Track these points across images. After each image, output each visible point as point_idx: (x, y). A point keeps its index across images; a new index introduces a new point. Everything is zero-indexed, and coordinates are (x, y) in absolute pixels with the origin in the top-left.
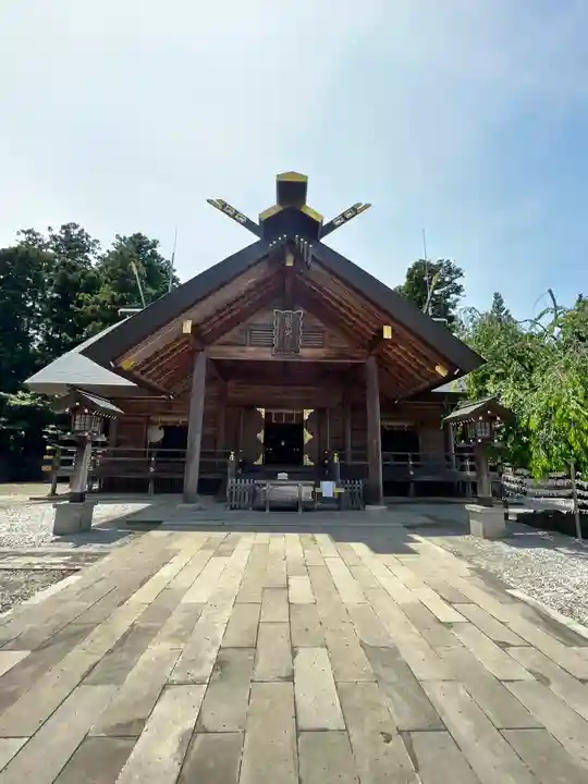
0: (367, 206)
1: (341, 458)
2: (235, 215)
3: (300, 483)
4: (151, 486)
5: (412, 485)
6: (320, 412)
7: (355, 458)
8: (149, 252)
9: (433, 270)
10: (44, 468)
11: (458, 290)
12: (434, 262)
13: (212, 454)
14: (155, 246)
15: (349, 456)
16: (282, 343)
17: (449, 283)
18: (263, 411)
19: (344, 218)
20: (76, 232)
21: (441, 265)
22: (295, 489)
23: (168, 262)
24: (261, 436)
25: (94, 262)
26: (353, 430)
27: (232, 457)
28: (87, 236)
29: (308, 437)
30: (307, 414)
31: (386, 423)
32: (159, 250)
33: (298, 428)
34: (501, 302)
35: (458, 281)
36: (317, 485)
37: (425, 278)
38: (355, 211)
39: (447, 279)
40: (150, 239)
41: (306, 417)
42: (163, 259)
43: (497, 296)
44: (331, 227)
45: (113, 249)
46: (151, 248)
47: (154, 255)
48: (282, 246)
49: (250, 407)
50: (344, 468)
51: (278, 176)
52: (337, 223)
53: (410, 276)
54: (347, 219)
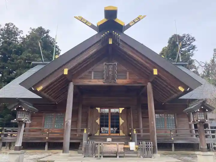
0: (144, 17)
1: (138, 131)
2: (86, 23)
3: (118, 143)
4: (46, 147)
5: (173, 145)
6: (127, 109)
7: (144, 131)
8: (45, 35)
9: (181, 39)
11: (194, 48)
12: (181, 35)
13: (76, 130)
14: (48, 33)
15: (142, 131)
16: (108, 78)
17: (189, 44)
18: (99, 109)
19: (135, 22)
20: (12, 27)
21: (184, 36)
22: (115, 146)
23: (54, 39)
24: (98, 121)
25: (19, 39)
26: (143, 118)
27: (85, 131)
28: (17, 29)
29: (121, 121)
30: (121, 110)
32: (49, 34)
35: (194, 43)
36: (127, 144)
37: (177, 43)
38: (139, 19)
40: (46, 30)
41: (121, 112)
42: (51, 38)
44: (129, 26)
45: (28, 34)
46: (46, 33)
47: (47, 36)
48: (107, 36)
50: (138, 136)
51: (105, 8)
52: (131, 25)
53: (169, 42)
54: (135, 23)
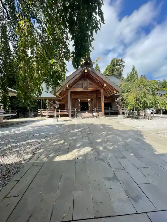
1: (96, 108)
4: (60, 116)
5: (110, 113)
6: (92, 100)
7: (99, 108)
10: (38, 114)
11: (123, 66)
16: (85, 87)
18: (79, 100)
22: (89, 114)
24: (80, 105)
26: (98, 103)
27: (75, 109)
29: (89, 105)
30: (89, 100)
31: (105, 101)
33: (87, 103)
34: (135, 68)
35: (124, 64)
36: (93, 113)
39: (121, 63)
41: (89, 101)
43: (133, 66)
49: (77, 99)
50: (97, 110)
